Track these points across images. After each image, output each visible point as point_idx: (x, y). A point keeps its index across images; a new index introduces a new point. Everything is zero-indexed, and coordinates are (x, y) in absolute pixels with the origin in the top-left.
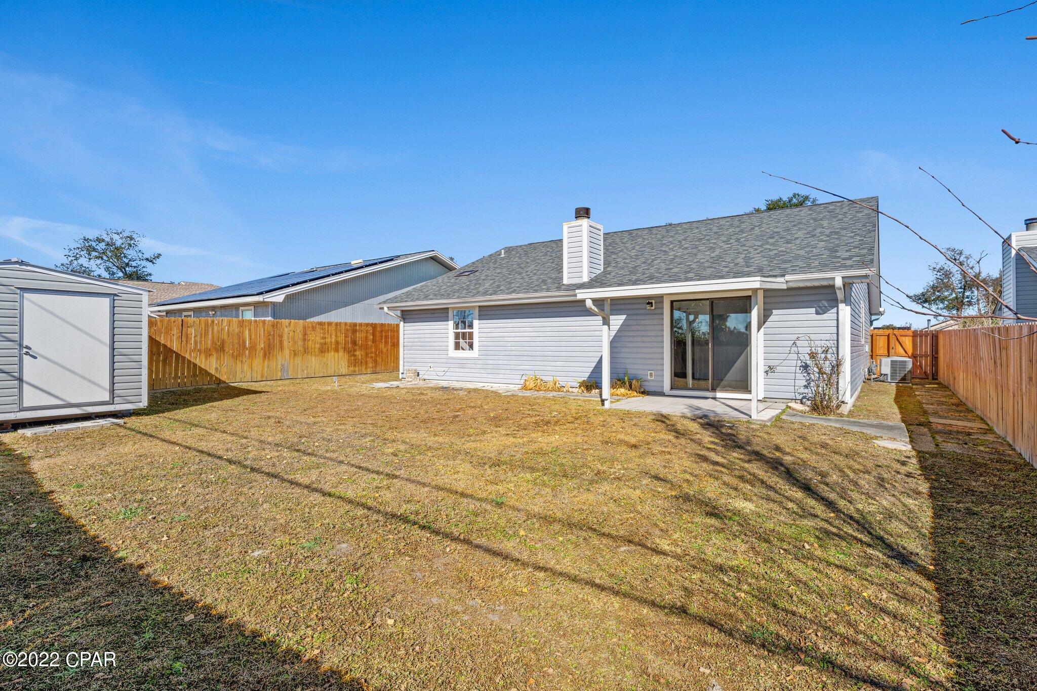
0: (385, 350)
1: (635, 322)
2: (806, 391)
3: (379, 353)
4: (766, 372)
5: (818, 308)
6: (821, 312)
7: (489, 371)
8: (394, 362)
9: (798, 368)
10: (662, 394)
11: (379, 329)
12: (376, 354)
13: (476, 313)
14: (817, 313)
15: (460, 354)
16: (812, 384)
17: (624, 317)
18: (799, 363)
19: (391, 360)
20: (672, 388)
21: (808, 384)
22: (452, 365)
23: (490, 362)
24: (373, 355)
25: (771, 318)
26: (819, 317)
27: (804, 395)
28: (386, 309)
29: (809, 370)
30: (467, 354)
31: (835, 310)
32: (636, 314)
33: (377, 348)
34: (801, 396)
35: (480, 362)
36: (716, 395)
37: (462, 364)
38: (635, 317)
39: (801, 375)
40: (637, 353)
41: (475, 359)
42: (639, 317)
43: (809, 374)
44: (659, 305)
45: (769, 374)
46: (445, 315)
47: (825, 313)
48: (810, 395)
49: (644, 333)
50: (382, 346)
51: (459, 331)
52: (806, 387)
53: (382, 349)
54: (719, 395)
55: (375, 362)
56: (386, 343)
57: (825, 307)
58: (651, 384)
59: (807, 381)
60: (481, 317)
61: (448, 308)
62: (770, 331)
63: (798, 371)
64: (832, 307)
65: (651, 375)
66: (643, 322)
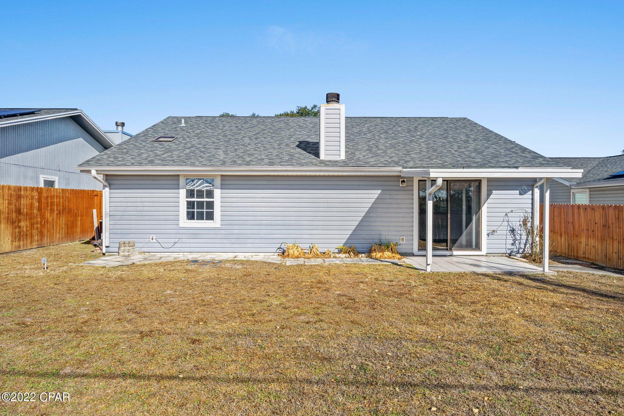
0: (50, 219)
1: (388, 197)
2: (513, 247)
3: (44, 222)
4: (488, 235)
5: (521, 191)
6: (523, 193)
7: (234, 241)
8: (59, 232)
9: (508, 232)
10: (413, 255)
11: (45, 195)
12: (41, 225)
13: (218, 181)
14: (520, 194)
15: (196, 224)
16: (517, 242)
17: (379, 192)
18: (509, 229)
19: (56, 231)
20: (419, 250)
21: (514, 242)
22: (184, 236)
23: (235, 232)
24: (39, 226)
25: (492, 196)
26: (521, 197)
27: (512, 250)
28: (94, 172)
29: (515, 232)
30: (205, 224)
31: (530, 192)
32: (390, 190)
33: (43, 217)
34: (510, 251)
35: (223, 232)
36: (453, 253)
37: (195, 234)
38: (389, 192)
39: (510, 237)
40: (391, 222)
41: (215, 229)
42: (392, 192)
43: (515, 235)
44: (410, 183)
45: (490, 236)
46: (174, 182)
47: (525, 194)
48: (515, 250)
49: (397, 206)
50: (48, 215)
51: (195, 199)
52: (513, 244)
53: (47, 218)
54: (455, 253)
55: (41, 234)
56: (52, 211)
57: (525, 190)
58: (403, 247)
59: (513, 240)
60: (223, 187)
61: (179, 175)
62: (491, 205)
63: (508, 234)
64: (529, 190)
65: (403, 239)
66: (396, 197)
